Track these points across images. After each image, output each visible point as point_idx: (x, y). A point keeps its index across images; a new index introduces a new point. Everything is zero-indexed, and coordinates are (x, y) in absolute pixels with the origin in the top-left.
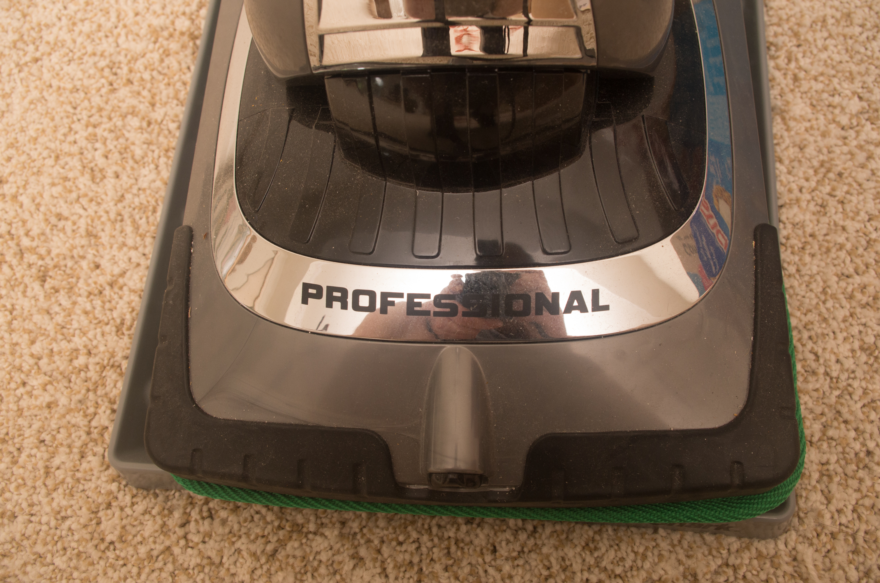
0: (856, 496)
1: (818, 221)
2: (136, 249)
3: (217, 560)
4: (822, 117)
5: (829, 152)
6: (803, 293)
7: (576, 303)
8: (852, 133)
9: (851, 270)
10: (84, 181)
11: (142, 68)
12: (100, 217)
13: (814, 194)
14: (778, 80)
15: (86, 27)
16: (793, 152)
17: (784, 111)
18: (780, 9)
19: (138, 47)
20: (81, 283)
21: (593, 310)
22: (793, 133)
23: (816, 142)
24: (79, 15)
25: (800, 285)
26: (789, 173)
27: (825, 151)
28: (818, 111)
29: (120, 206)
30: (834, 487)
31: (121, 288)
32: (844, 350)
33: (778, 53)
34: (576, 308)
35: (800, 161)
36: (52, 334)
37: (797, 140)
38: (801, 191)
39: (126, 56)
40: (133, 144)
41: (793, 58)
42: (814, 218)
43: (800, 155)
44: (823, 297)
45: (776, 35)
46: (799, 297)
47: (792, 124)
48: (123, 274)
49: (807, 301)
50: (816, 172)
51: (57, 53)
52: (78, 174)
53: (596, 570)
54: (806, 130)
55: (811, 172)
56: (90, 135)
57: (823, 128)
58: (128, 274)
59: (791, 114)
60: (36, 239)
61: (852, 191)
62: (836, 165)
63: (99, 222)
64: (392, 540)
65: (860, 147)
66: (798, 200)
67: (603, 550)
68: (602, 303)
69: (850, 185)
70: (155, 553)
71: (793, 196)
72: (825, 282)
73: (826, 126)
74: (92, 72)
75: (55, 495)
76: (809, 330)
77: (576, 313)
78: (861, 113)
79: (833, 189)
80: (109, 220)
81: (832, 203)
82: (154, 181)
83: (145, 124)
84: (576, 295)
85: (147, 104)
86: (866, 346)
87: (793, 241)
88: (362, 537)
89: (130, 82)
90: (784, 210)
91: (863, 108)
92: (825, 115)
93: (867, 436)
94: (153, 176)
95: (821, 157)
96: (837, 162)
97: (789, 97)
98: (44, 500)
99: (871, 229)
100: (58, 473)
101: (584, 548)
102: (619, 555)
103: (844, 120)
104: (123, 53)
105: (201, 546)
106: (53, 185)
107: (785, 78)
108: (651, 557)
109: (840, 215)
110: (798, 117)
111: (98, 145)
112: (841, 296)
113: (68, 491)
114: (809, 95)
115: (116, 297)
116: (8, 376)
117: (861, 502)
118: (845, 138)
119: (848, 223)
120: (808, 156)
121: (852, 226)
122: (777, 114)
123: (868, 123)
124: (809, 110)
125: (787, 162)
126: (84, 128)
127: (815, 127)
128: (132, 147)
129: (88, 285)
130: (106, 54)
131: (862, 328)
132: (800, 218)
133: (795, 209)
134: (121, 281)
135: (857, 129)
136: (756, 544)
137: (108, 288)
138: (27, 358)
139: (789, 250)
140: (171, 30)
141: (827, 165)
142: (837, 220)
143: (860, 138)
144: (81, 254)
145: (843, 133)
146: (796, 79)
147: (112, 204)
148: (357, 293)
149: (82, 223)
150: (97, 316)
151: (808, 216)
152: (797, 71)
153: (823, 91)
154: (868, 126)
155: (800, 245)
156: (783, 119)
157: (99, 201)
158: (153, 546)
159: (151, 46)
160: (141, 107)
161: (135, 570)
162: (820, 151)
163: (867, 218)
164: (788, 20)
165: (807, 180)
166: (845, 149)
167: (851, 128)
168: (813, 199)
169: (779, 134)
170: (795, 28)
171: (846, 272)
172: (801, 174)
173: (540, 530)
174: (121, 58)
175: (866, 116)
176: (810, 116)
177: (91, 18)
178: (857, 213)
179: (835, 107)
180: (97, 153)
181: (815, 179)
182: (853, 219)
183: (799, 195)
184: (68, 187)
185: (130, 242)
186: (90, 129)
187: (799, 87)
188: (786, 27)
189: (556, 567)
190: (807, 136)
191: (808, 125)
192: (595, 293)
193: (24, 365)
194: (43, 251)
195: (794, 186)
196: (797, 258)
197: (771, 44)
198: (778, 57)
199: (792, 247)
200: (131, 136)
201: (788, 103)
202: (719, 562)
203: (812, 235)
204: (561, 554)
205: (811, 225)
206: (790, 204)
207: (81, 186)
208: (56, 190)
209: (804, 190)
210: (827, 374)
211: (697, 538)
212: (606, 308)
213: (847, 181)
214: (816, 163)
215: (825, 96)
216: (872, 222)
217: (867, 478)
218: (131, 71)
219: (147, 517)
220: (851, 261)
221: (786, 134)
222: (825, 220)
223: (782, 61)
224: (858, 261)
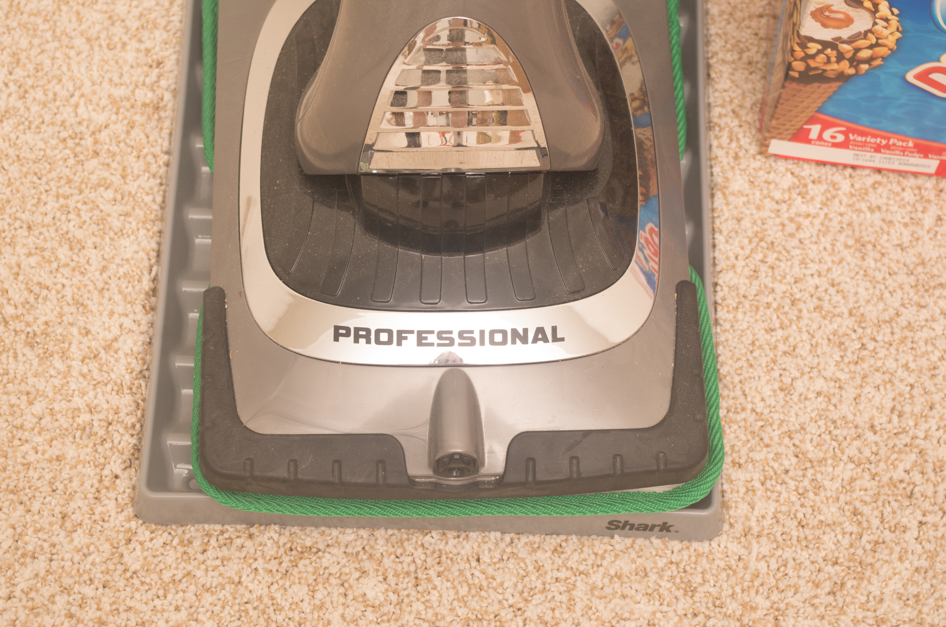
0: (775, 505)
1: (751, 284)
2: (127, 315)
3: (237, 579)
4: (758, 193)
5: (763, 224)
6: (734, 345)
7: (540, 336)
8: (784, 207)
9: (778, 325)
10: (63, 253)
11: (107, 140)
12: (86, 286)
13: (748, 261)
14: (720, 159)
15: (39, 95)
16: (732, 224)
17: (725, 187)
18: (725, 91)
19: (100, 118)
20: (74, 348)
21: (553, 341)
22: (731, 207)
23: (752, 214)
24: (30, 82)
25: (734, 338)
26: (727, 242)
27: (759, 222)
28: (755, 187)
29: (105, 276)
30: (756, 499)
31: (116, 352)
32: (767, 391)
33: (721, 134)
34: (540, 340)
35: (737, 232)
36: (51, 395)
37: (735, 213)
38: (736, 258)
39: (88, 127)
40: (109, 215)
41: (735, 138)
42: (747, 281)
43: (737, 227)
44: (751, 348)
45: (720, 116)
46: (731, 348)
47: (731, 198)
48: (116, 339)
49: (737, 351)
50: (750, 242)
51: (11, 121)
52: (56, 245)
53: (564, 569)
54: (744, 204)
55: (746, 241)
56: (62, 206)
57: (758, 202)
58: (121, 339)
59: (731, 189)
60: (20, 307)
61: (781, 257)
62: (769, 235)
63: (86, 291)
64: (391, 554)
65: (791, 220)
66: (733, 267)
67: (569, 553)
68: (559, 336)
69: (780, 252)
70: (177, 578)
71: (728, 263)
72: (754, 335)
73: (761, 200)
74: (54, 142)
75: (75, 535)
76: (739, 375)
77: (540, 343)
78: (794, 188)
79: (765, 256)
80: (96, 288)
81: (763, 268)
82: (137, 252)
83: (119, 197)
84: (540, 330)
85: (120, 177)
86: (784, 387)
87: (729, 301)
88: (364, 554)
89: (96, 153)
90: (721, 275)
91: (794, 184)
92: (761, 190)
93: (784, 456)
94: (135, 247)
95: (756, 228)
96: (770, 232)
97: (730, 174)
98: (65, 541)
99: (796, 290)
100: (73, 517)
101: (553, 552)
102: (583, 556)
103: (777, 195)
104: (85, 123)
105: (221, 568)
106: (30, 254)
107: (727, 157)
108: (609, 558)
109: (769, 279)
110: (736, 192)
111: (71, 216)
112: (766, 347)
113: (87, 531)
114: (747, 172)
115: (112, 360)
116: (10, 435)
117: (778, 509)
118: (779, 211)
119: (776, 285)
120: (744, 228)
121: (780, 288)
122: (719, 190)
123: (799, 197)
124: (747, 186)
125: (725, 233)
126: (55, 199)
127: (752, 201)
128: (109, 219)
129: (81, 350)
130: (67, 124)
131: (781, 372)
132: (735, 281)
133: (731, 274)
134: (115, 345)
135: (789, 202)
136: (695, 545)
137: (103, 352)
138: (29, 417)
139: (725, 309)
140: (133, 101)
141: (760, 235)
142: (767, 283)
143: (791, 211)
144: (71, 321)
145: (776, 207)
146: (736, 157)
147: (97, 273)
148: (378, 332)
149: (68, 292)
150: (95, 377)
151: (742, 280)
152: (738, 150)
153: (760, 169)
154: (799, 200)
155: (735, 305)
156: (724, 194)
157: (83, 270)
158: (176, 572)
159: (114, 117)
160: (114, 179)
161: (161, 593)
162: (755, 223)
163: (793, 281)
164: (731, 101)
165: (742, 248)
166: (778, 221)
167: (785, 202)
168: (747, 265)
169: (720, 208)
170: (737, 109)
171: (772, 326)
172: (737, 243)
173: (516, 541)
174: (83, 128)
175: (797, 191)
176: (748, 191)
177: (43, 86)
178: (784, 277)
179: (769, 183)
180: (71, 224)
181: (749, 248)
182: (781, 282)
183: (735, 261)
184: (47, 257)
185: (120, 309)
186: (62, 201)
187: (739, 164)
188: (729, 108)
189: (531, 568)
190: (744, 210)
191: (745, 199)
192: (554, 329)
193: (25, 423)
194: (30, 319)
195: (731, 255)
196: (731, 316)
197: (716, 124)
198: (721, 137)
199: (728, 306)
200: (106, 208)
201: (727, 179)
202: (665, 560)
203: (745, 297)
204: (534, 558)
205: (744, 288)
206: (727, 270)
207: (61, 256)
208: (33, 260)
209: (739, 258)
210: (753, 410)
211: (647, 542)
212: (562, 339)
213: (777, 249)
214: (750, 234)
215: (761, 173)
216: (797, 285)
217: (784, 491)
218: (96, 142)
219: (168, 547)
220: (778, 317)
221: (725, 208)
222: (756, 283)
223: (725, 140)
224: (783, 317)
